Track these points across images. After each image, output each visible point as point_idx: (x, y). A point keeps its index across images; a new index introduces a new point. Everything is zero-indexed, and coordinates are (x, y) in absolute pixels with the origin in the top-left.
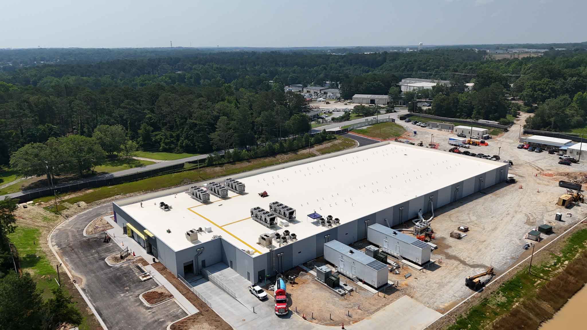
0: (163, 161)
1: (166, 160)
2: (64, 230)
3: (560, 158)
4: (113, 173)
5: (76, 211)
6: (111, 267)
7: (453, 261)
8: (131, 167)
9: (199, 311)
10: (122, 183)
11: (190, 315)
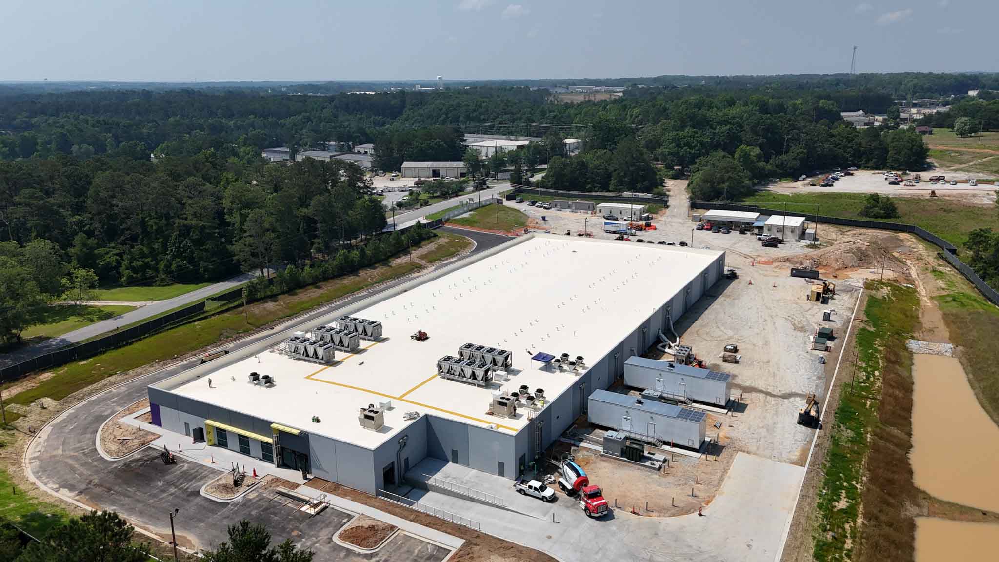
0: (149, 303)
1: (152, 300)
2: (51, 457)
3: (759, 239)
4: (63, 337)
5: (44, 418)
6: (228, 504)
7: (754, 395)
8: (92, 321)
9: (464, 541)
10: (104, 352)
11: (453, 551)
